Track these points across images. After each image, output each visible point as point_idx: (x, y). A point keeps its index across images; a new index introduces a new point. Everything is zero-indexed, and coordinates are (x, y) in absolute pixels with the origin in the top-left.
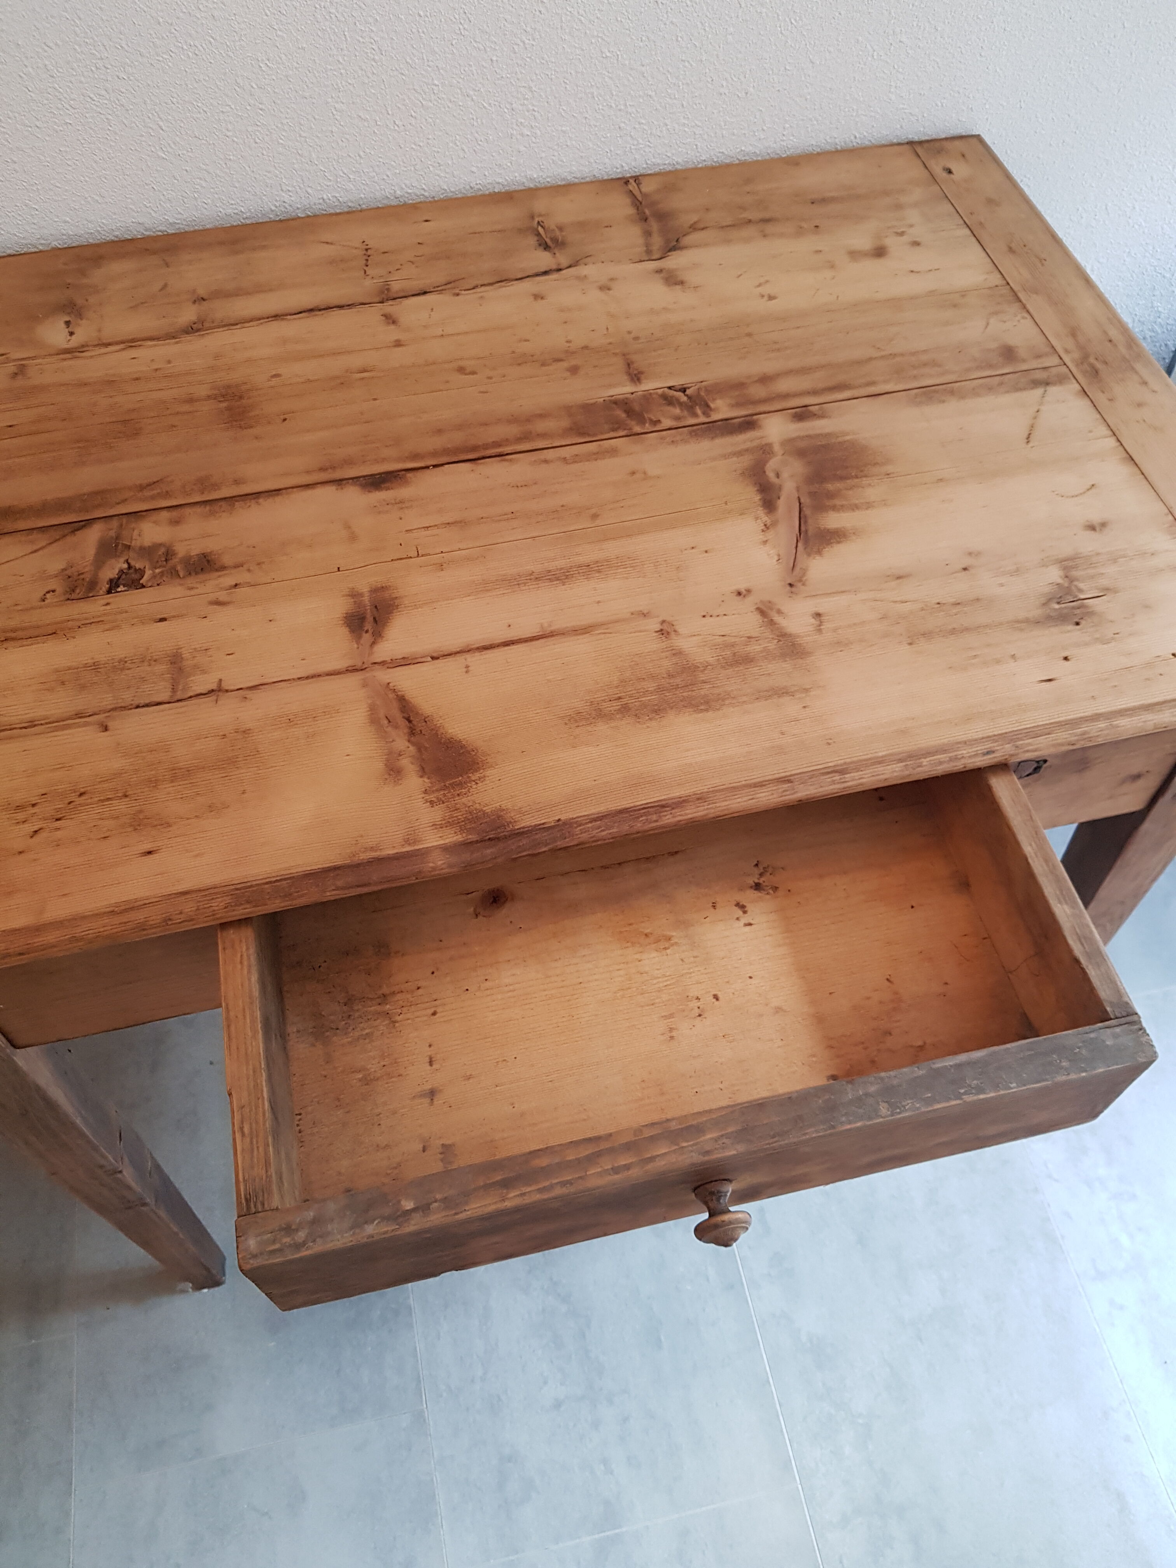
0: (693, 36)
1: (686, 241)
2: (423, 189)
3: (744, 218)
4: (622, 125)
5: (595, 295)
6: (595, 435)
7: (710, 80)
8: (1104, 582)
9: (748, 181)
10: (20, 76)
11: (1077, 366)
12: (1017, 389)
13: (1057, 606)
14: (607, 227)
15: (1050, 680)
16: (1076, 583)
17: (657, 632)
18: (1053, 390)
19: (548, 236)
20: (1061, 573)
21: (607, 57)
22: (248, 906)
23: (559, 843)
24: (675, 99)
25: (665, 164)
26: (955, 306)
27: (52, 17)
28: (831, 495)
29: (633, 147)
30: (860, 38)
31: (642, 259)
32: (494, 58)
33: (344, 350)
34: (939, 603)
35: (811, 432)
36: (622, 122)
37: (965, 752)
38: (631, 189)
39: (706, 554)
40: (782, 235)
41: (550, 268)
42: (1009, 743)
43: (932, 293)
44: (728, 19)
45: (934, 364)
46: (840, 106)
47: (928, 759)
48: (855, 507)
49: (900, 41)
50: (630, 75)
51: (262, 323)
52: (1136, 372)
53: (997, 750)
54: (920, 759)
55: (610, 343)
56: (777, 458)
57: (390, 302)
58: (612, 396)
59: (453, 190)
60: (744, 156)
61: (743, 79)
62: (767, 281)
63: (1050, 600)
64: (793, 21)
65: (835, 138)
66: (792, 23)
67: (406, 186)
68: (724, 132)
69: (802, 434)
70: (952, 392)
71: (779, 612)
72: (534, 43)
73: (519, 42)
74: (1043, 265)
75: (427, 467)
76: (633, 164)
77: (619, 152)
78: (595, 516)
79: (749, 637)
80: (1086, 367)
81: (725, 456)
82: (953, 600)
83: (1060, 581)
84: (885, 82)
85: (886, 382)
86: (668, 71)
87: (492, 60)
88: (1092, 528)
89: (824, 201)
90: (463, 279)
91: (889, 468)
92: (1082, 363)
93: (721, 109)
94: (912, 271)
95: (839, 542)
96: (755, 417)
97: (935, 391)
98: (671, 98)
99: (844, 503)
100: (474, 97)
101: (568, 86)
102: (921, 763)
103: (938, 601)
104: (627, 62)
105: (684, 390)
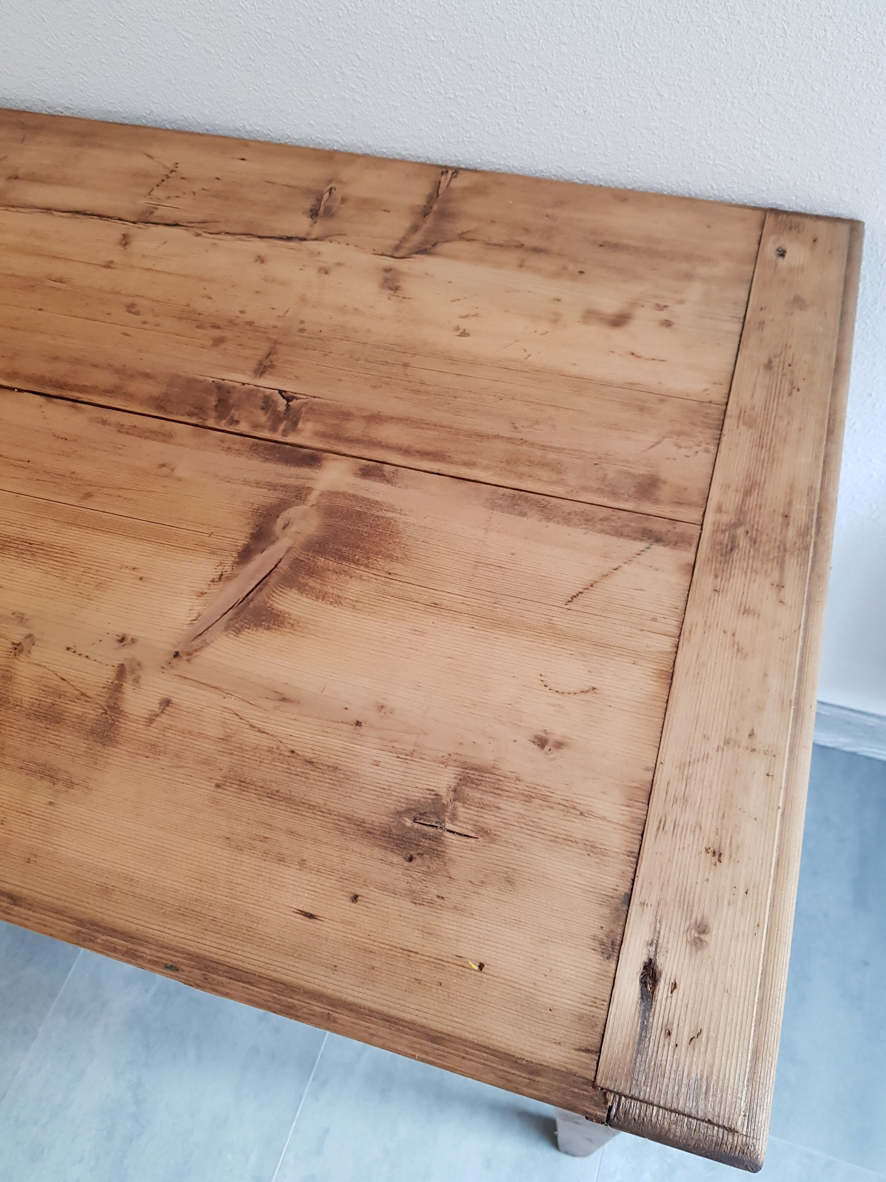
0: (522, 37)
1: (444, 247)
2: (269, 130)
3: (519, 241)
4: (453, 114)
5: (311, 273)
6: (171, 413)
7: (543, 88)
8: (490, 820)
9: (560, 203)
11: (714, 532)
12: (618, 533)
13: (409, 823)
14: (385, 211)
15: (311, 916)
16: (458, 804)
17: (13, 643)
18: (658, 549)
19: (327, 204)
20: (453, 783)
21: (431, 41)
24: (507, 100)
25: (500, 165)
26: (641, 409)
28: (312, 572)
29: (465, 139)
30: (717, 79)
31: (385, 253)
32: (321, 19)
33: (62, 256)
34: (293, 752)
35: (361, 493)
36: (453, 111)
37: (147, 951)
38: (442, 180)
39: (140, 582)
40: (538, 271)
41: (297, 235)
42: (199, 969)
43: (631, 385)
44: (560, 27)
45: (555, 468)
46: (693, 149)
47: (105, 937)
48: (322, 596)
49: (767, 94)
50: (458, 64)
51: (33, 212)
52: (782, 568)
53: (182, 970)
54: (98, 932)
55: (275, 327)
56: (305, 507)
57: (141, 225)
58: (223, 380)
59: (295, 137)
60: (585, 177)
61: (581, 96)
62: (476, 315)
63: (408, 811)
64: (637, 45)
65: (688, 183)
66: (634, 46)
67: (254, 123)
68: (562, 147)
69: (351, 491)
70: (543, 508)
71: (136, 681)
73: (342, 7)
74: (790, 394)
75: (12, 389)
76: (467, 155)
77: (451, 140)
78: (89, 495)
79: (83, 694)
80: (725, 538)
81: (258, 484)
82: (309, 755)
83: (443, 792)
84: (748, 135)
85: (486, 468)
86: (498, 70)
88: (541, 742)
89: (616, 247)
90: (219, 222)
91: (397, 568)
92: (723, 532)
93: (558, 122)
94: (633, 354)
95: (268, 628)
96: (325, 454)
97: (526, 500)
98: (503, 98)
99: (318, 586)
100: (305, 53)
101: (394, 62)
102: (96, 938)
103: (293, 748)
104: (453, 51)
105: (289, 399)
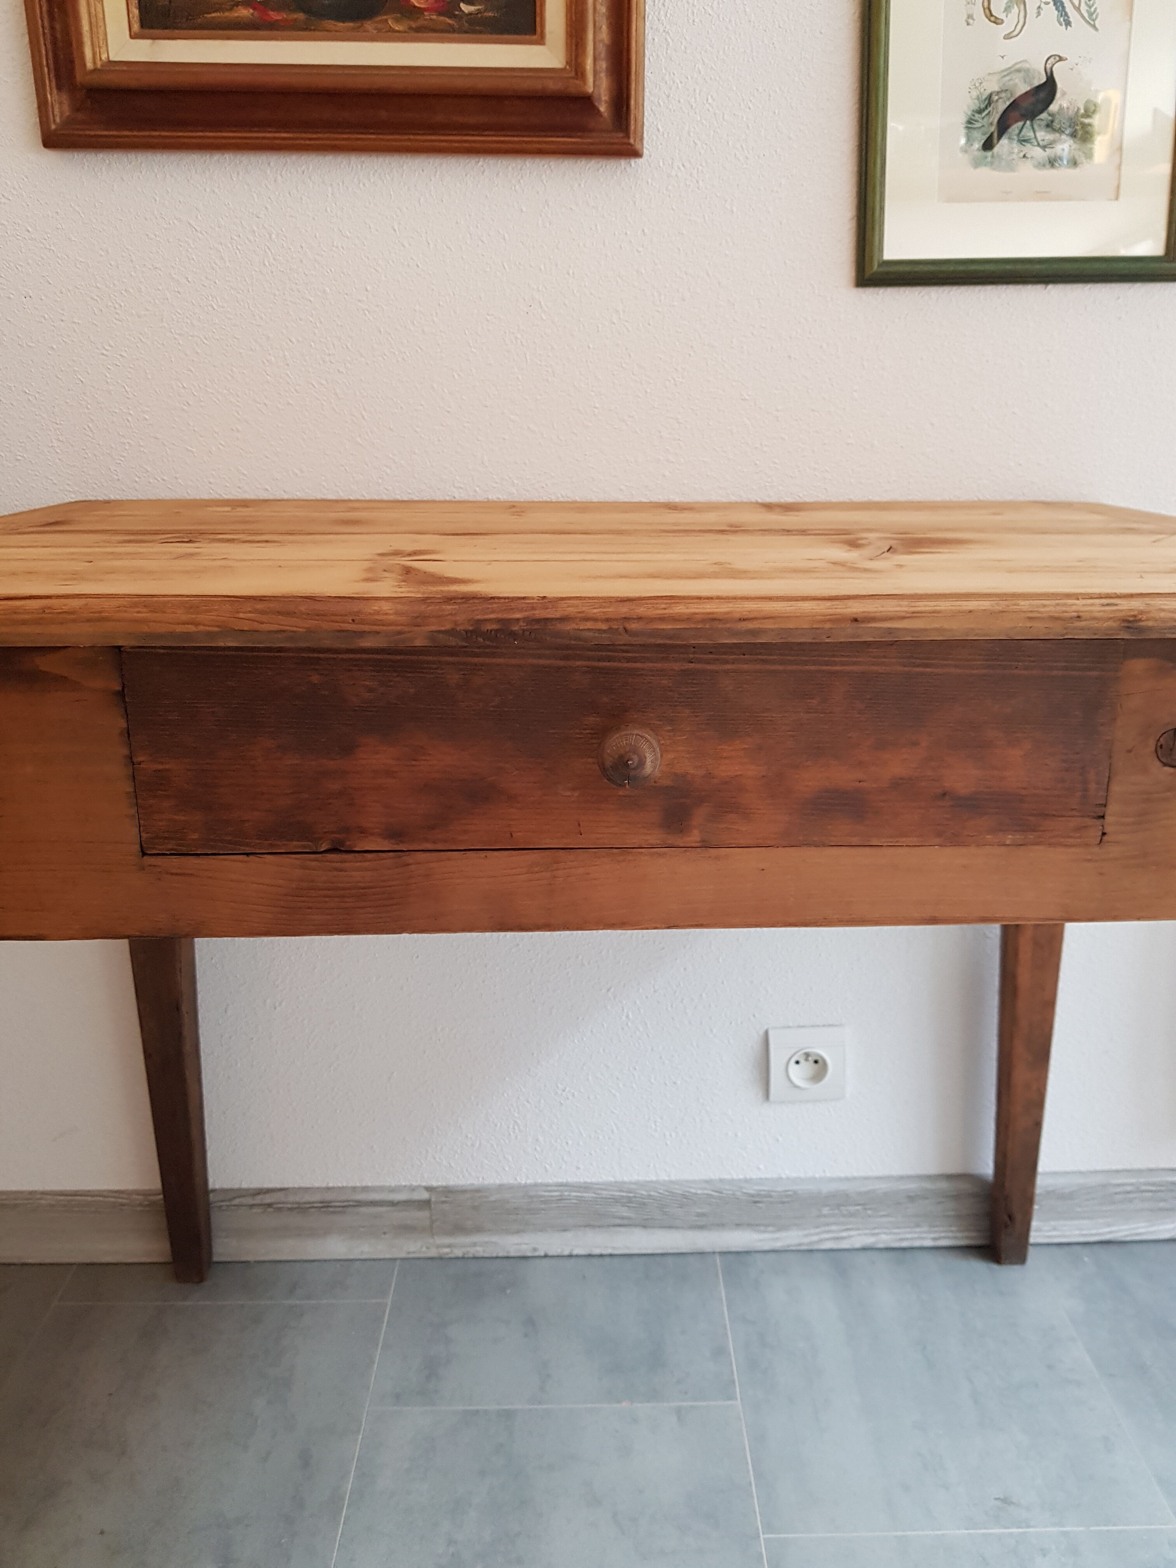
4: (758, 463)
10: (263, 362)
22: (145, 610)
23: (537, 612)
27: (301, 319)
36: (758, 460)
50: (766, 418)
72: (684, 381)
73: (670, 379)
87: (646, 392)
104: (763, 406)
